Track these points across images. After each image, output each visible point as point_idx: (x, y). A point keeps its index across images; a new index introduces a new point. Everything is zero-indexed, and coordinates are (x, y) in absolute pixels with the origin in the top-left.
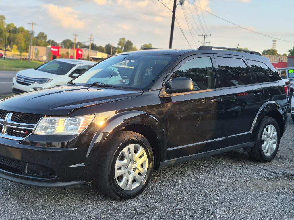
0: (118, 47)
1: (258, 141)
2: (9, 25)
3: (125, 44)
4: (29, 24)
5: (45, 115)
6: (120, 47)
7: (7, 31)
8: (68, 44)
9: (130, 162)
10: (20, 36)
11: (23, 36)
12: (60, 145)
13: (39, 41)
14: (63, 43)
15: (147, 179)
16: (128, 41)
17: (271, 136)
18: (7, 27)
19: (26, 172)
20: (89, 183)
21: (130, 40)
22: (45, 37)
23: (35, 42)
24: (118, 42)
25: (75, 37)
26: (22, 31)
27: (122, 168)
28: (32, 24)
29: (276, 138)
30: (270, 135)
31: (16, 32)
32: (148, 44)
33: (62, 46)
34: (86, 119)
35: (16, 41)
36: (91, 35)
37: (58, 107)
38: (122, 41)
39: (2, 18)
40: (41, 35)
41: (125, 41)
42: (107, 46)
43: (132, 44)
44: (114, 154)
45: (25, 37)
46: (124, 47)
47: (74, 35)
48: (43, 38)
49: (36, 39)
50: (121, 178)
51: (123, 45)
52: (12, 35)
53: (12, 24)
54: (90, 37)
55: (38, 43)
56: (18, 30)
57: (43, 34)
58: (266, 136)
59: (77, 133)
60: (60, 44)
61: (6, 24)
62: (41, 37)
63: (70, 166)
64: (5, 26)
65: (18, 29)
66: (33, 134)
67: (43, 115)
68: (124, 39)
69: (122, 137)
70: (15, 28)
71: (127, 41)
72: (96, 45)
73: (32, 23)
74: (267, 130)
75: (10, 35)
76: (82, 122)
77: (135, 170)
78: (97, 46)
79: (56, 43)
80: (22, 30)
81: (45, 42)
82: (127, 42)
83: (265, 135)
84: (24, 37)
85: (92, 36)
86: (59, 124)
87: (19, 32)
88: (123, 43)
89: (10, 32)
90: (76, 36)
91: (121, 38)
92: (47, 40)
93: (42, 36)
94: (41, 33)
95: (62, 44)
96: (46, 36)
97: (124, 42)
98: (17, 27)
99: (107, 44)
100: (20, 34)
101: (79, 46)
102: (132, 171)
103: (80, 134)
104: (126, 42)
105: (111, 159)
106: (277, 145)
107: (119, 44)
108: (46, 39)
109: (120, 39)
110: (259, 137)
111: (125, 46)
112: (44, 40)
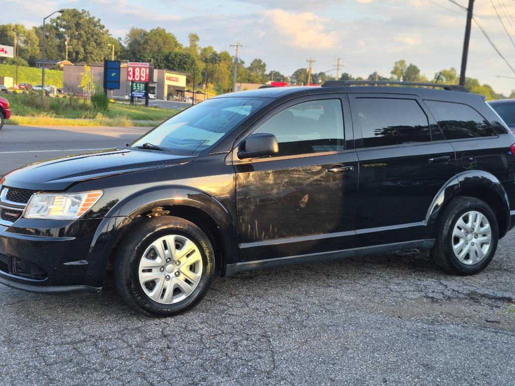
0: (391, 78)
1: (443, 239)
2: (205, 50)
3: (404, 71)
4: (232, 46)
5: (38, 191)
6: (395, 77)
7: (202, 60)
8: (302, 77)
9: (167, 262)
10: (223, 67)
11: (226, 66)
12: (58, 233)
13: (253, 74)
14: (294, 76)
15: (200, 289)
16: (411, 65)
17: (475, 231)
18: (201, 54)
19: (15, 271)
20: (98, 290)
21: (413, 64)
22: (263, 67)
23: (247, 77)
24: (392, 69)
25: (310, 65)
26: (225, 60)
27: (154, 270)
28: (237, 46)
29: (490, 235)
30: (473, 229)
31: (216, 60)
32: (448, 69)
33: (293, 80)
34: (89, 196)
35: (216, 75)
36: (339, 59)
37: (54, 180)
38: (399, 66)
39: (194, 39)
40: (256, 64)
41: (405, 66)
42: (371, 76)
43: (419, 71)
44: (136, 248)
45: (230, 69)
46: (404, 77)
47: (307, 61)
48: (260, 70)
49: (248, 71)
50: (151, 285)
51: (402, 73)
52: (210, 66)
53: (210, 48)
54: (337, 63)
55: (251, 78)
56: (219, 57)
57: (260, 61)
58: (463, 230)
59: (76, 216)
60: (289, 78)
61: (200, 48)
62: (256, 66)
63: (65, 264)
64: (199, 52)
65: (219, 55)
66: (23, 217)
67: (36, 191)
68: (402, 62)
69: (151, 223)
70: (215, 54)
71: (408, 65)
72: (351, 76)
73: (236, 44)
74: (466, 220)
75: (207, 66)
76: (83, 202)
77: (178, 274)
78: (353, 78)
79: (283, 76)
80: (225, 57)
81: (263, 75)
82: (409, 69)
83: (460, 228)
84: (228, 69)
85: (340, 61)
86: (55, 203)
87: (220, 61)
88: (402, 70)
89: (206, 61)
90: (311, 62)
91: (398, 60)
92: (267, 72)
93: (258, 65)
94: (256, 60)
95: (293, 78)
96: (264, 65)
97: (403, 68)
98: (218, 52)
99: (372, 73)
100: (222, 64)
101: (321, 79)
102: (172, 275)
103: (79, 218)
104: (406, 68)
105: (131, 256)
106: (490, 247)
107: (393, 73)
108: (264, 70)
109: (396, 63)
110: (445, 232)
111: (404, 75)
112: (261, 73)
